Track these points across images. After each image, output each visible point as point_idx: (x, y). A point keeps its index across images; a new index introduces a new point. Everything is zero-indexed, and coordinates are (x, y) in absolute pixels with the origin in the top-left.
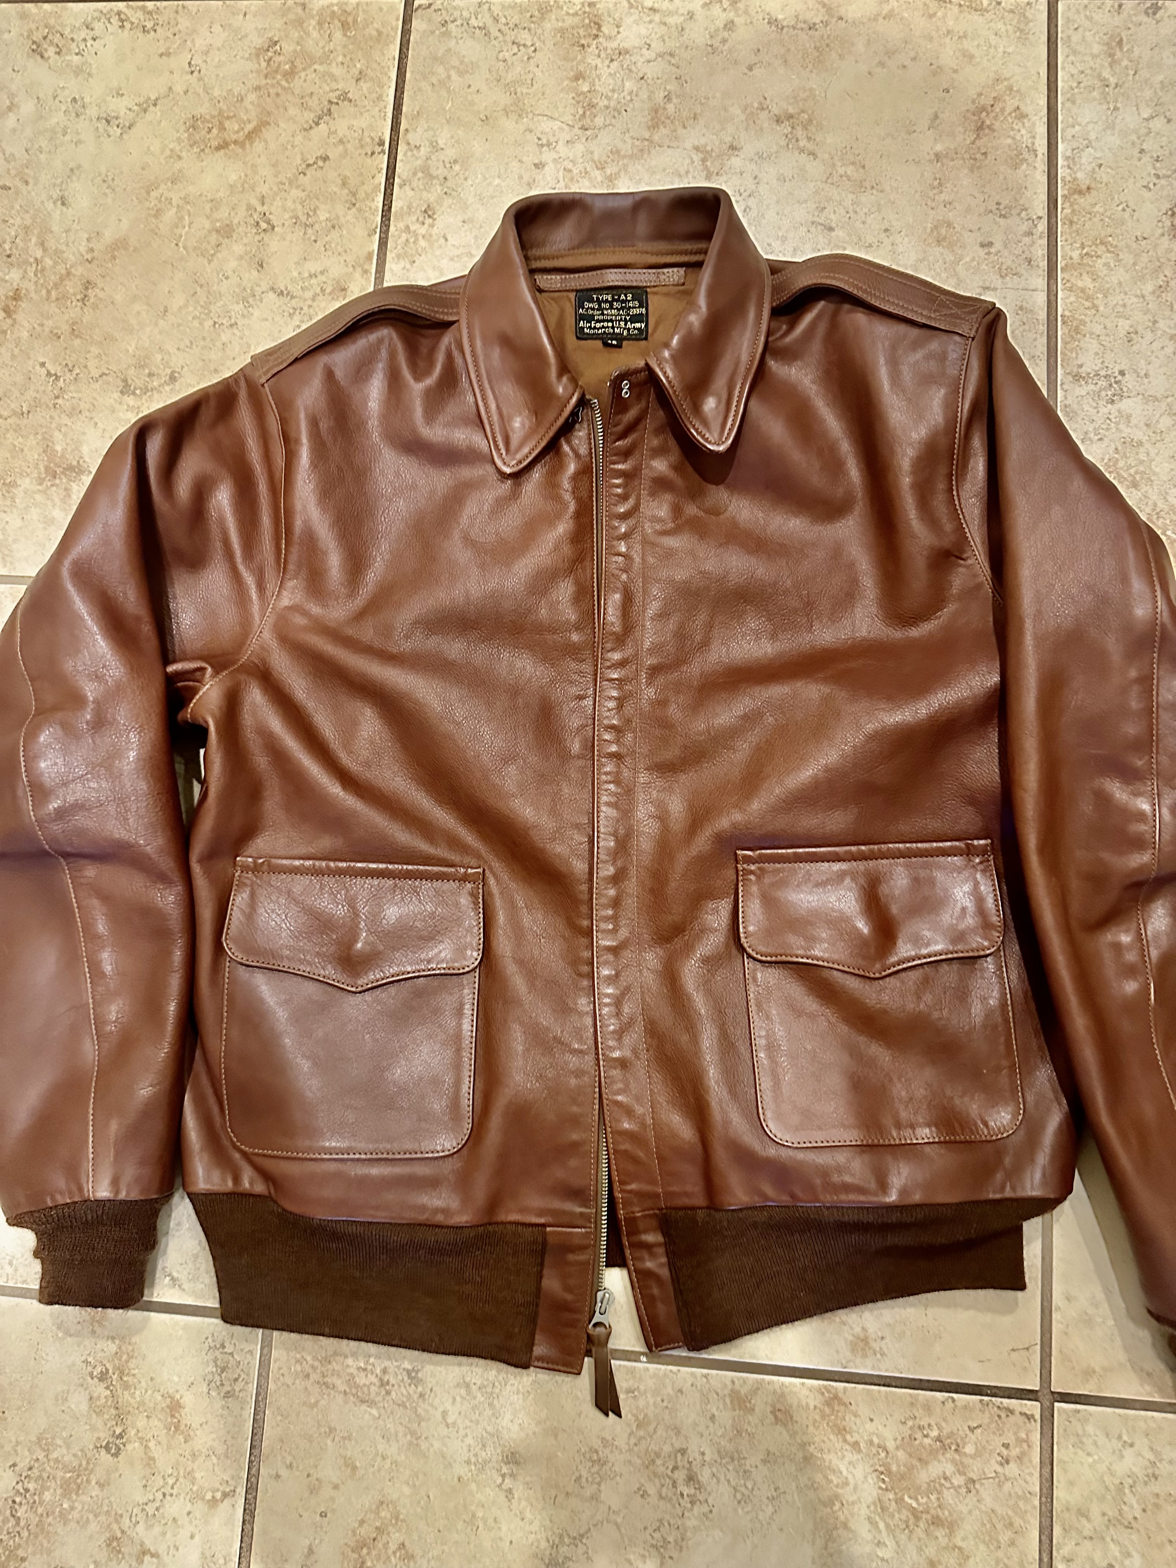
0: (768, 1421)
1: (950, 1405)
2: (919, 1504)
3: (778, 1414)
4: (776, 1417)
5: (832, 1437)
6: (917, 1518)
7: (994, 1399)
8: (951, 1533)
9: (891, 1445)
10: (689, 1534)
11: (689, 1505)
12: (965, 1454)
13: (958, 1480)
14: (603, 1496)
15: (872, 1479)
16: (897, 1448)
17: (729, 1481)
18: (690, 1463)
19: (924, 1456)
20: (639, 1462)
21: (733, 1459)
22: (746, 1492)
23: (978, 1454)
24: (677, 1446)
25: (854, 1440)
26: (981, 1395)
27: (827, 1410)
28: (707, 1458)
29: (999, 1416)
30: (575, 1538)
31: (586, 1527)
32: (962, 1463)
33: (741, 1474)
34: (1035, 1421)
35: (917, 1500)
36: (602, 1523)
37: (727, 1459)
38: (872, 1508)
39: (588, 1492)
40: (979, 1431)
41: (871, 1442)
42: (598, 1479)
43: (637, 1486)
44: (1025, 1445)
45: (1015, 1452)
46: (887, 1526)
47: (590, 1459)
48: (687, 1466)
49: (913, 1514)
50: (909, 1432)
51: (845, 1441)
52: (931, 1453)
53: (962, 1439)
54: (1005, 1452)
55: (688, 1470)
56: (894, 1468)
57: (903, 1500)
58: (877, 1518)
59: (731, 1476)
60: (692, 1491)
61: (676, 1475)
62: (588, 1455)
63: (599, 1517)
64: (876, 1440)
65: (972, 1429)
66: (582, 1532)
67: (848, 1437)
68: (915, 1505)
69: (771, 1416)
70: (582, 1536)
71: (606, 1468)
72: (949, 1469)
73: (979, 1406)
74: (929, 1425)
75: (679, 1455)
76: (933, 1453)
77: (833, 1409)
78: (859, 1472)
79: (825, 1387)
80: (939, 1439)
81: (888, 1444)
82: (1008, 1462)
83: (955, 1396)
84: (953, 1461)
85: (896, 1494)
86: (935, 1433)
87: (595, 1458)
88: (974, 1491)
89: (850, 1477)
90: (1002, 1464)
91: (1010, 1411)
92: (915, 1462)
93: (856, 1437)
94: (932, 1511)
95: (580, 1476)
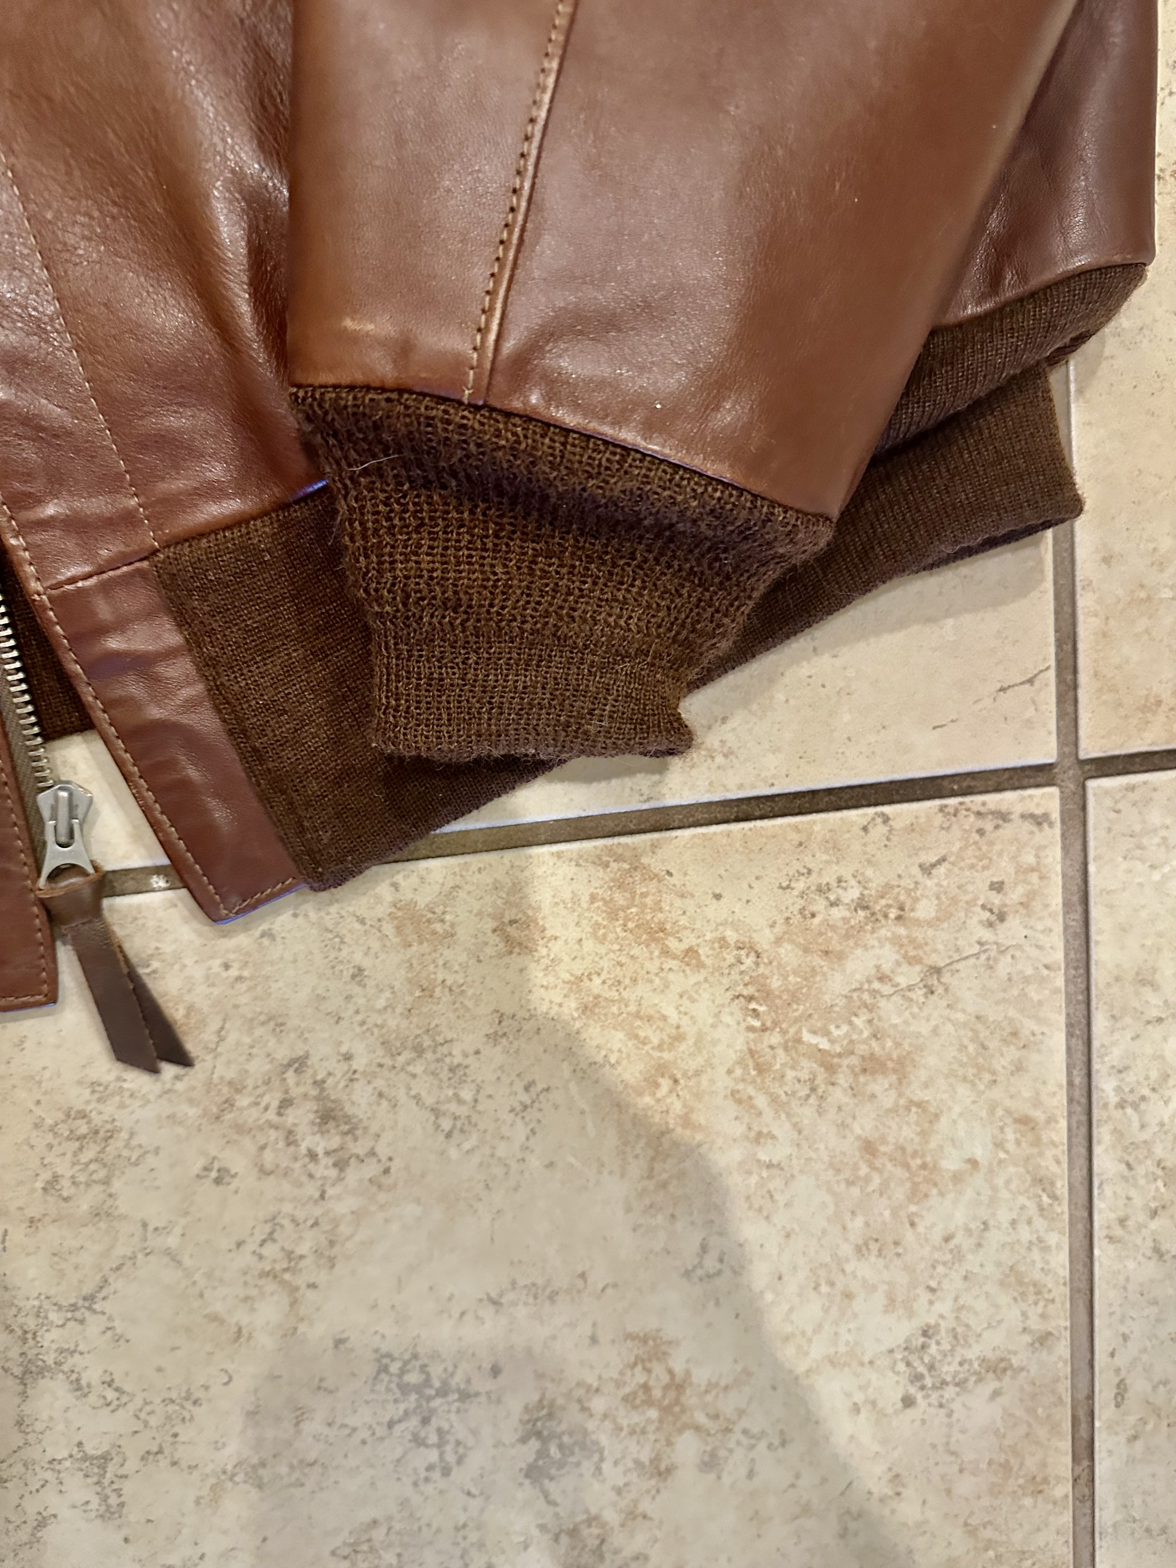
0: (489, 951)
1: (880, 830)
2: (832, 1041)
3: (511, 930)
4: (507, 939)
5: (636, 951)
6: (831, 1069)
7: (967, 799)
8: (902, 1078)
9: (764, 939)
10: (344, 1229)
11: (333, 1173)
12: (918, 923)
13: (908, 976)
14: (123, 1206)
15: (732, 1017)
16: (778, 941)
17: (417, 1098)
18: (319, 1084)
19: (836, 945)
20: (193, 1112)
21: (419, 1051)
22: (463, 1111)
23: (942, 917)
24: (283, 1054)
25: (684, 946)
26: (941, 797)
27: (620, 898)
28: (359, 1063)
29: (981, 832)
30: (74, 1308)
31: (98, 1278)
32: (912, 941)
33: (445, 1074)
34: (1051, 825)
35: (827, 1033)
36: (133, 1258)
37: (407, 1055)
38: (738, 1072)
39: (84, 1204)
40: (942, 870)
41: (723, 942)
42: (102, 1174)
43: (201, 1163)
44: (1034, 878)
45: (1015, 895)
46: (774, 1100)
47: (72, 1136)
48: (314, 1092)
49: (822, 1064)
50: (801, 903)
51: (666, 952)
52: (847, 936)
53: (908, 892)
54: (996, 899)
55: (318, 1098)
56: (775, 983)
57: (799, 1041)
58: (751, 1091)
59: (421, 1087)
60: (335, 1141)
61: (291, 1117)
62: (64, 1130)
63: (121, 1250)
64: (731, 936)
65: (927, 869)
66: (87, 1290)
67: (672, 943)
68: (824, 1044)
69: (495, 939)
70: (90, 1298)
71: (116, 1145)
72: (888, 957)
73: (939, 819)
74: (839, 881)
75: (290, 1075)
76: (852, 933)
77: (633, 894)
78: (703, 1010)
79: (610, 850)
80: (862, 905)
81: (756, 937)
82: (1002, 918)
83: (887, 809)
84: (896, 941)
85: (784, 1032)
86: (853, 893)
87: (84, 1129)
88: (940, 990)
89: (685, 1021)
90: (990, 925)
91: (1003, 817)
92: (818, 961)
93: (690, 940)
94: (861, 1049)
95: (56, 1178)
